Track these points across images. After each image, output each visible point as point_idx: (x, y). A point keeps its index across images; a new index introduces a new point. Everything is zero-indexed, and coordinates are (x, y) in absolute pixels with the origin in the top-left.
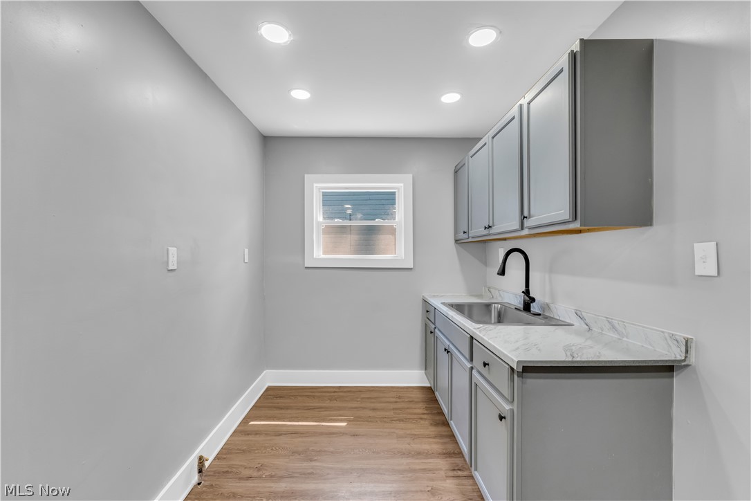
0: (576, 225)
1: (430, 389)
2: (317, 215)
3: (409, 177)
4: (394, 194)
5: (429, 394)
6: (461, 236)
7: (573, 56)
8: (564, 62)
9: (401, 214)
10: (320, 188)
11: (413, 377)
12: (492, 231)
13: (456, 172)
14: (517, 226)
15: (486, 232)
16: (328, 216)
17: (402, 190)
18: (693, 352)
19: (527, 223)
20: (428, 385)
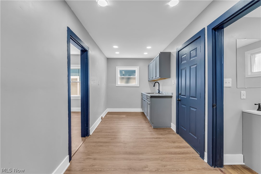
0: (160, 78)
1: (143, 112)
2: (118, 75)
3: (139, 67)
4: (135, 70)
5: (143, 114)
6: (149, 80)
7: (160, 54)
8: (159, 55)
9: (137, 75)
10: (119, 69)
11: (139, 110)
12: (153, 79)
13: (148, 66)
14: (155, 78)
15: (152, 79)
16: (121, 75)
17: (137, 70)
18: (173, 94)
19: (157, 77)
20: (142, 112)
